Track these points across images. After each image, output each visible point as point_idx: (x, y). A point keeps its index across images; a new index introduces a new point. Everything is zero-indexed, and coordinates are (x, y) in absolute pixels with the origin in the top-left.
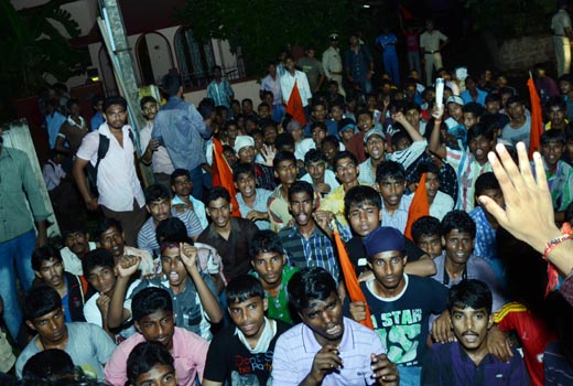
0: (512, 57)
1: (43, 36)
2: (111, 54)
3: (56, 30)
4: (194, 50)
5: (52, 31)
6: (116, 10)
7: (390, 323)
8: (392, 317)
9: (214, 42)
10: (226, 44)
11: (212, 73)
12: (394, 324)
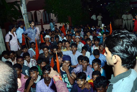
0: (117, 23)
1: (13, 9)
2: (23, 14)
3: (16, 8)
4: (47, 15)
5: (15, 8)
6: (25, 5)
7: (65, 77)
8: (65, 75)
9: (51, 14)
10: (54, 15)
11: (51, 21)
12: (66, 77)
